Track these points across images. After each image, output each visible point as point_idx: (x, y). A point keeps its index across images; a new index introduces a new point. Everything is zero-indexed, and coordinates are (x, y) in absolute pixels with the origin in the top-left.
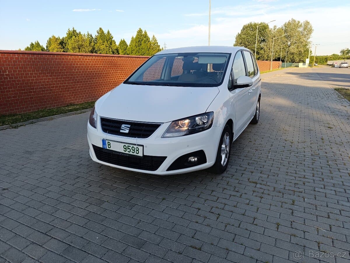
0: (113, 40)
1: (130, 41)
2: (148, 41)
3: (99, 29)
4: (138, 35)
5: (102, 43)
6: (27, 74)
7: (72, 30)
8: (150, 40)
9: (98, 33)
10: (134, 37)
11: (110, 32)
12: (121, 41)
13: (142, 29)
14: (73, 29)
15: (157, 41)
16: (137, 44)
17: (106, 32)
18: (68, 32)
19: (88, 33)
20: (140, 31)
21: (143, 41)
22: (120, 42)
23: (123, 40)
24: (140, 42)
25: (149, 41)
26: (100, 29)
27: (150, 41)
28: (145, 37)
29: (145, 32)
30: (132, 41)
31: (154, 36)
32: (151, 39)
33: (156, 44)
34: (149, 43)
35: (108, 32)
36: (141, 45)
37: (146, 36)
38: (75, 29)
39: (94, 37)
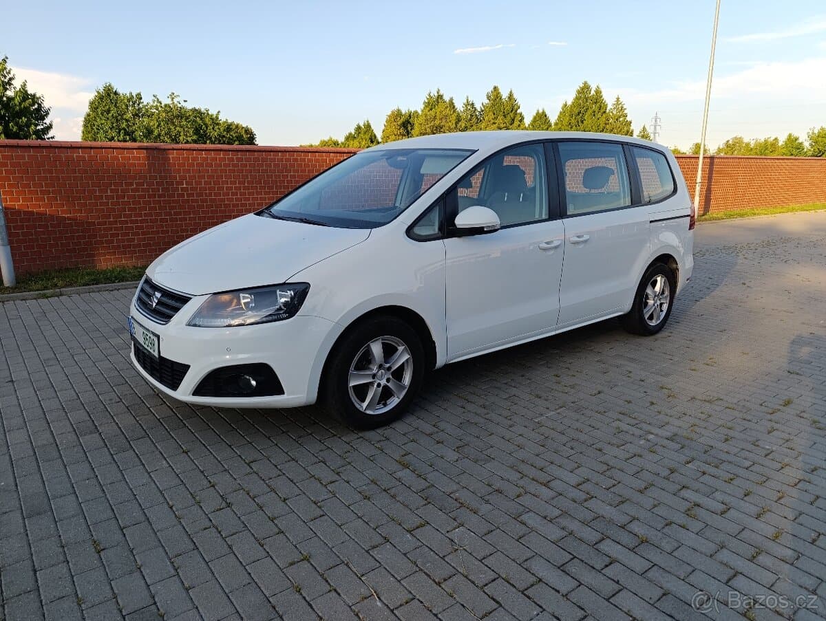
0: (518, 112)
1: (558, 114)
2: (602, 111)
3: (492, 89)
4: (577, 98)
5: (492, 121)
6: (221, 188)
7: (436, 94)
8: (608, 108)
9: (488, 98)
10: (569, 103)
11: (515, 96)
12: (538, 113)
13: (589, 83)
14: (438, 93)
15: (626, 112)
16: (573, 121)
17: (505, 95)
18: (427, 101)
19: (467, 100)
20: (585, 88)
21: (590, 111)
22: (535, 118)
23: (541, 111)
24: (581, 115)
25: (605, 112)
26: (495, 88)
27: (608, 111)
28: (596, 103)
29: (598, 92)
30: (562, 114)
31: (618, 99)
32: (610, 107)
33: (621, 119)
34: (604, 116)
35: (511, 96)
36: (582, 122)
37: (598, 99)
38: (441, 93)
39: (478, 106)
